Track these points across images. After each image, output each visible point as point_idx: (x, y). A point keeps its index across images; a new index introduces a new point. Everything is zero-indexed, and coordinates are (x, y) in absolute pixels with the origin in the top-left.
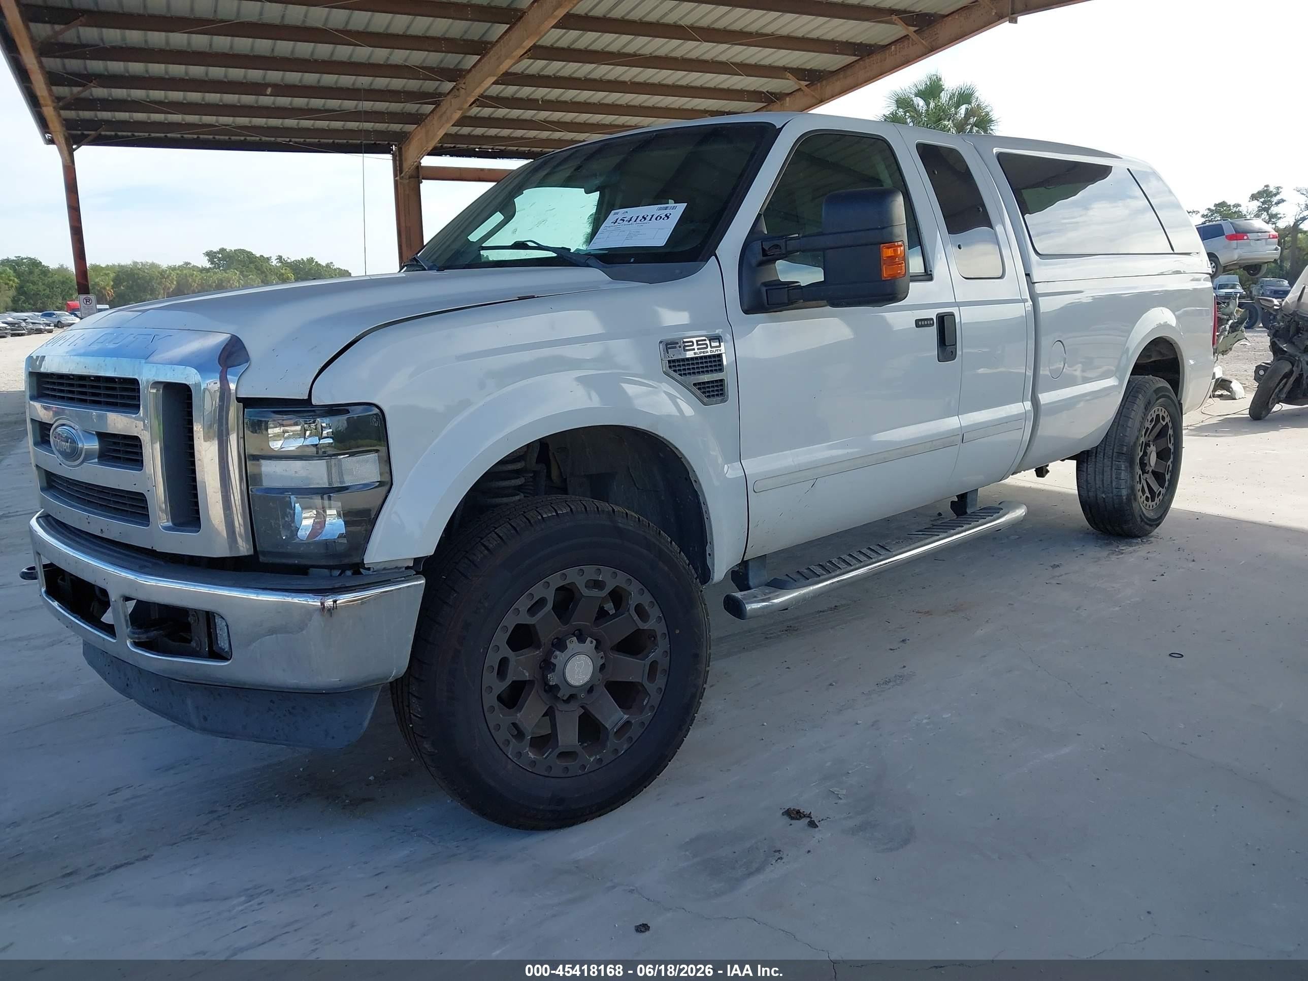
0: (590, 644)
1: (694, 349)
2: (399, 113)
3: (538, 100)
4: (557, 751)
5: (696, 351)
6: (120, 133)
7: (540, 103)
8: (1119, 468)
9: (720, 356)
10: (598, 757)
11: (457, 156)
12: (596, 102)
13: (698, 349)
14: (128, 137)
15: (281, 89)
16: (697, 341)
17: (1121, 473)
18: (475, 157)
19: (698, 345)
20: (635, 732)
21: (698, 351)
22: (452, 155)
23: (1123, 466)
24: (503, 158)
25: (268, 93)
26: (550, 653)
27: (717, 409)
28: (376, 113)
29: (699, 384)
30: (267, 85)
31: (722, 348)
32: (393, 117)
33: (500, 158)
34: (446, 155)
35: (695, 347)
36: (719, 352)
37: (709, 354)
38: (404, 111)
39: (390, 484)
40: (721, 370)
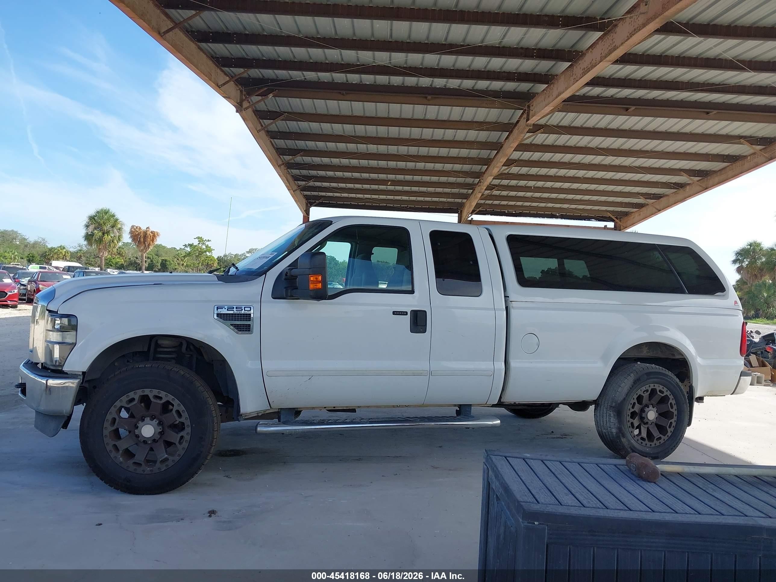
0: (155, 422)
1: (234, 310)
2: (457, 194)
3: (531, 187)
4: (134, 461)
5: (235, 311)
6: (331, 202)
7: (533, 188)
8: (610, 415)
9: (250, 314)
10: (151, 469)
11: (494, 215)
12: (567, 188)
13: (236, 310)
14: (334, 203)
15: (395, 183)
16: (236, 307)
17: (611, 418)
18: (505, 216)
19: (236, 309)
20: (170, 463)
21: (236, 312)
22: (491, 215)
23: (612, 414)
24: (521, 216)
25: (389, 184)
26: (137, 422)
27: (245, 337)
28: (445, 193)
29: (235, 325)
30: (389, 181)
31: (252, 311)
32: (454, 196)
33: (519, 216)
34: (488, 214)
35: (235, 309)
36: (249, 313)
37: (243, 313)
38: (460, 192)
39: (74, 345)
40: (250, 320)
